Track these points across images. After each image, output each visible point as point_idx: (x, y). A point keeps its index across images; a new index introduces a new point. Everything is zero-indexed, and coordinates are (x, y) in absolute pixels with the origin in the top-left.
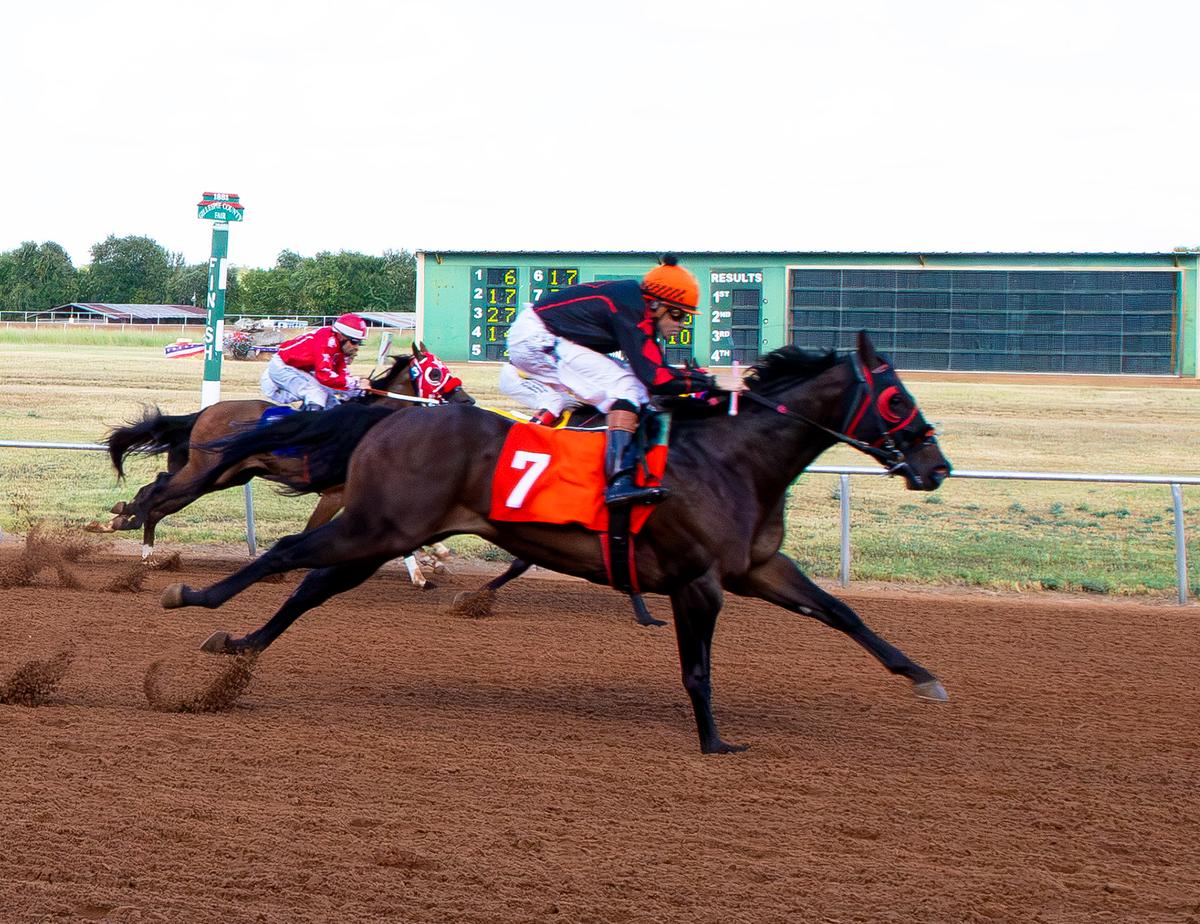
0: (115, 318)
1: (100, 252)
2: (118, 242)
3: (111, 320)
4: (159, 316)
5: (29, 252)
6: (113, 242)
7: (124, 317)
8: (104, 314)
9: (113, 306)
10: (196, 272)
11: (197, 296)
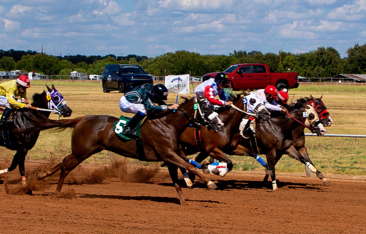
0: (359, 80)
1: (352, 52)
2: (359, 48)
3: (357, 82)
5: (321, 52)
6: (357, 48)
7: (363, 80)
8: (354, 79)
9: (358, 75)
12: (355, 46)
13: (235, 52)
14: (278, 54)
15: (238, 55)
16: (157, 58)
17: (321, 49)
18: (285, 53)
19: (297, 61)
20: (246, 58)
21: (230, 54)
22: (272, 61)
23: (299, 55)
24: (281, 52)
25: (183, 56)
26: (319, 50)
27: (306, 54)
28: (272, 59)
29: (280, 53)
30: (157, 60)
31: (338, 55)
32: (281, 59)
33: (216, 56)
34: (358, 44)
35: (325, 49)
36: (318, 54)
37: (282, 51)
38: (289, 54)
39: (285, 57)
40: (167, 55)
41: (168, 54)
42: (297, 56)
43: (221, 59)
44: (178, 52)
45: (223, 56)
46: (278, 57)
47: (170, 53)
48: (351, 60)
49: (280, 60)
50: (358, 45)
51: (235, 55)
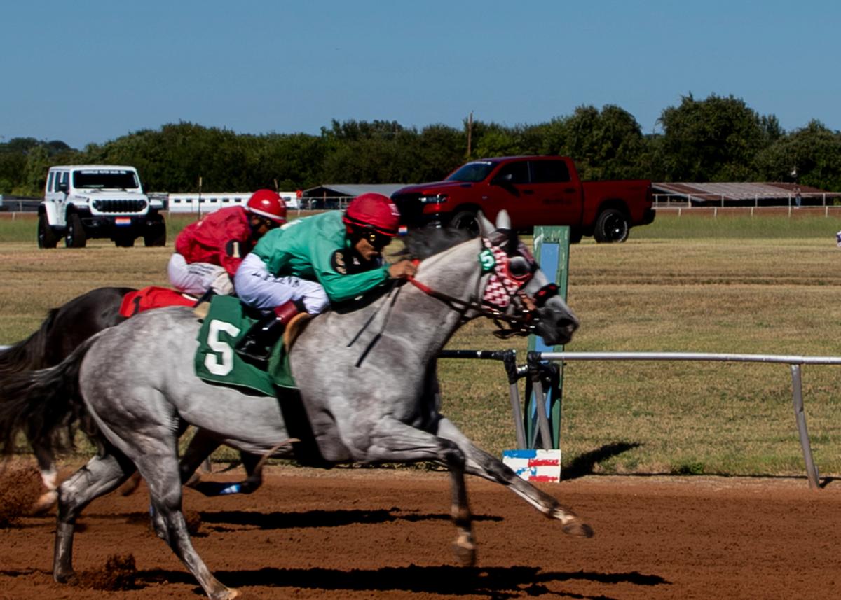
0: (700, 200)
1: (671, 118)
2: (697, 106)
3: (695, 203)
4: (756, 196)
5: (587, 119)
6: (690, 107)
7: (712, 199)
8: (689, 196)
9: (697, 186)
10: (795, 141)
11: (797, 172)
12: (684, 101)
13: (336, 124)
14: (461, 128)
15: (343, 132)
16: (111, 147)
17: (586, 111)
18: (482, 123)
19: (518, 148)
20: (369, 142)
21: (323, 130)
22: (446, 148)
23: (523, 130)
24: (469, 122)
25: (184, 139)
26: (580, 116)
27: (541, 126)
28: (443, 144)
29: (466, 124)
30: (109, 153)
31: (635, 129)
32: (469, 141)
33: (279, 135)
34: (691, 96)
35: (596, 113)
36: (576, 129)
37: (473, 120)
38: (494, 128)
39: (481, 138)
40: (139, 138)
41: (139, 134)
42: (517, 134)
43: (297, 147)
44: (169, 129)
45: (304, 138)
46: (463, 137)
47: (146, 131)
48: (672, 144)
49: (467, 145)
50: (691, 99)
51: (335, 133)
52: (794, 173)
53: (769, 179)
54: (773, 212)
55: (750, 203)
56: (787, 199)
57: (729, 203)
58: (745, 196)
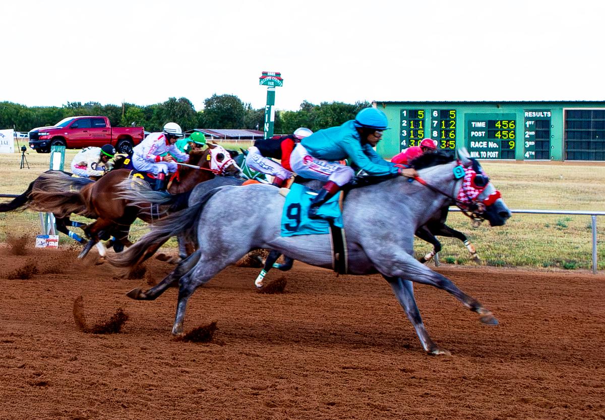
0: (217, 136)
1: (208, 102)
2: (218, 98)
3: (215, 138)
4: (239, 136)
5: (172, 103)
6: (215, 98)
7: (222, 136)
8: (211, 134)
9: (216, 131)
10: (259, 113)
11: (259, 125)
12: (213, 96)
13: (68, 103)
14: (120, 105)
15: (71, 106)
17: (172, 99)
18: (129, 104)
19: (143, 113)
20: (81, 110)
21: (63, 105)
22: (113, 113)
23: (146, 107)
25: (6, 108)
28: (112, 111)
29: (122, 104)
35: (176, 100)
36: (168, 106)
38: (133, 105)
45: (54, 108)
46: (121, 108)
49: (122, 112)
50: (215, 95)
51: (68, 106)
52: (258, 126)
53: (248, 128)
54: (246, 141)
55: (237, 138)
56: (252, 137)
57: (228, 138)
58: (236, 135)
